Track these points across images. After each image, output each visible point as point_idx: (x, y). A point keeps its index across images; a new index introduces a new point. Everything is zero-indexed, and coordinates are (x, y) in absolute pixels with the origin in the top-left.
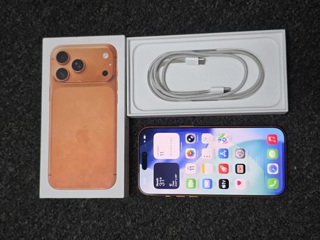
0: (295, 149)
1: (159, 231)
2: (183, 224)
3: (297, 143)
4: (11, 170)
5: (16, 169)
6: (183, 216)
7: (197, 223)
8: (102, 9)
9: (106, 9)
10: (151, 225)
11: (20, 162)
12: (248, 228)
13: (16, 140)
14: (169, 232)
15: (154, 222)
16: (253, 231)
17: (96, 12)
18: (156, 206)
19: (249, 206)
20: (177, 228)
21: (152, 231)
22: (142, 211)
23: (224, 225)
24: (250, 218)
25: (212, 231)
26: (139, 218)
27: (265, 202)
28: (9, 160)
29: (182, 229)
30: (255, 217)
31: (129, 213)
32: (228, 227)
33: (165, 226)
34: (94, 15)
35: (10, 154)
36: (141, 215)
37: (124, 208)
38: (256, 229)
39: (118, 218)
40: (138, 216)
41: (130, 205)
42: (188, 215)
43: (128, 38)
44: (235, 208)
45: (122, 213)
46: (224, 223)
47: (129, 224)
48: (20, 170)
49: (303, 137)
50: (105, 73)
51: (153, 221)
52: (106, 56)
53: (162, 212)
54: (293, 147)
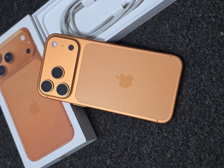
0: (212, 18)
1: (135, 155)
2: (151, 138)
3: (211, 12)
4: (9, 163)
5: (12, 161)
6: (148, 132)
7: (162, 131)
8: (14, 10)
9: (16, 8)
10: (126, 153)
11: (12, 155)
12: (210, 112)
13: (3, 139)
14: (143, 152)
15: (128, 149)
16: (215, 112)
17: (11, 14)
18: (122, 134)
19: (200, 92)
20: (148, 144)
21: (130, 159)
22: (114, 145)
23: (187, 120)
24: (206, 102)
25: (179, 132)
26: (114, 153)
27: (212, 80)
28: (5, 157)
29: (153, 143)
30: (210, 99)
31: (105, 153)
32: (190, 121)
33: (138, 148)
34: (11, 18)
35: (4, 152)
36: (114, 149)
37: (99, 151)
38: (217, 109)
39: (98, 161)
40: (112, 151)
41: (102, 146)
42: (152, 128)
43: (33, 15)
44: (188, 100)
45: (99, 155)
46: (185, 119)
47: (108, 162)
48: (15, 161)
49: (214, 2)
50: (28, 51)
51: (126, 149)
52: (23, 38)
53: (129, 138)
54: (209, 17)
